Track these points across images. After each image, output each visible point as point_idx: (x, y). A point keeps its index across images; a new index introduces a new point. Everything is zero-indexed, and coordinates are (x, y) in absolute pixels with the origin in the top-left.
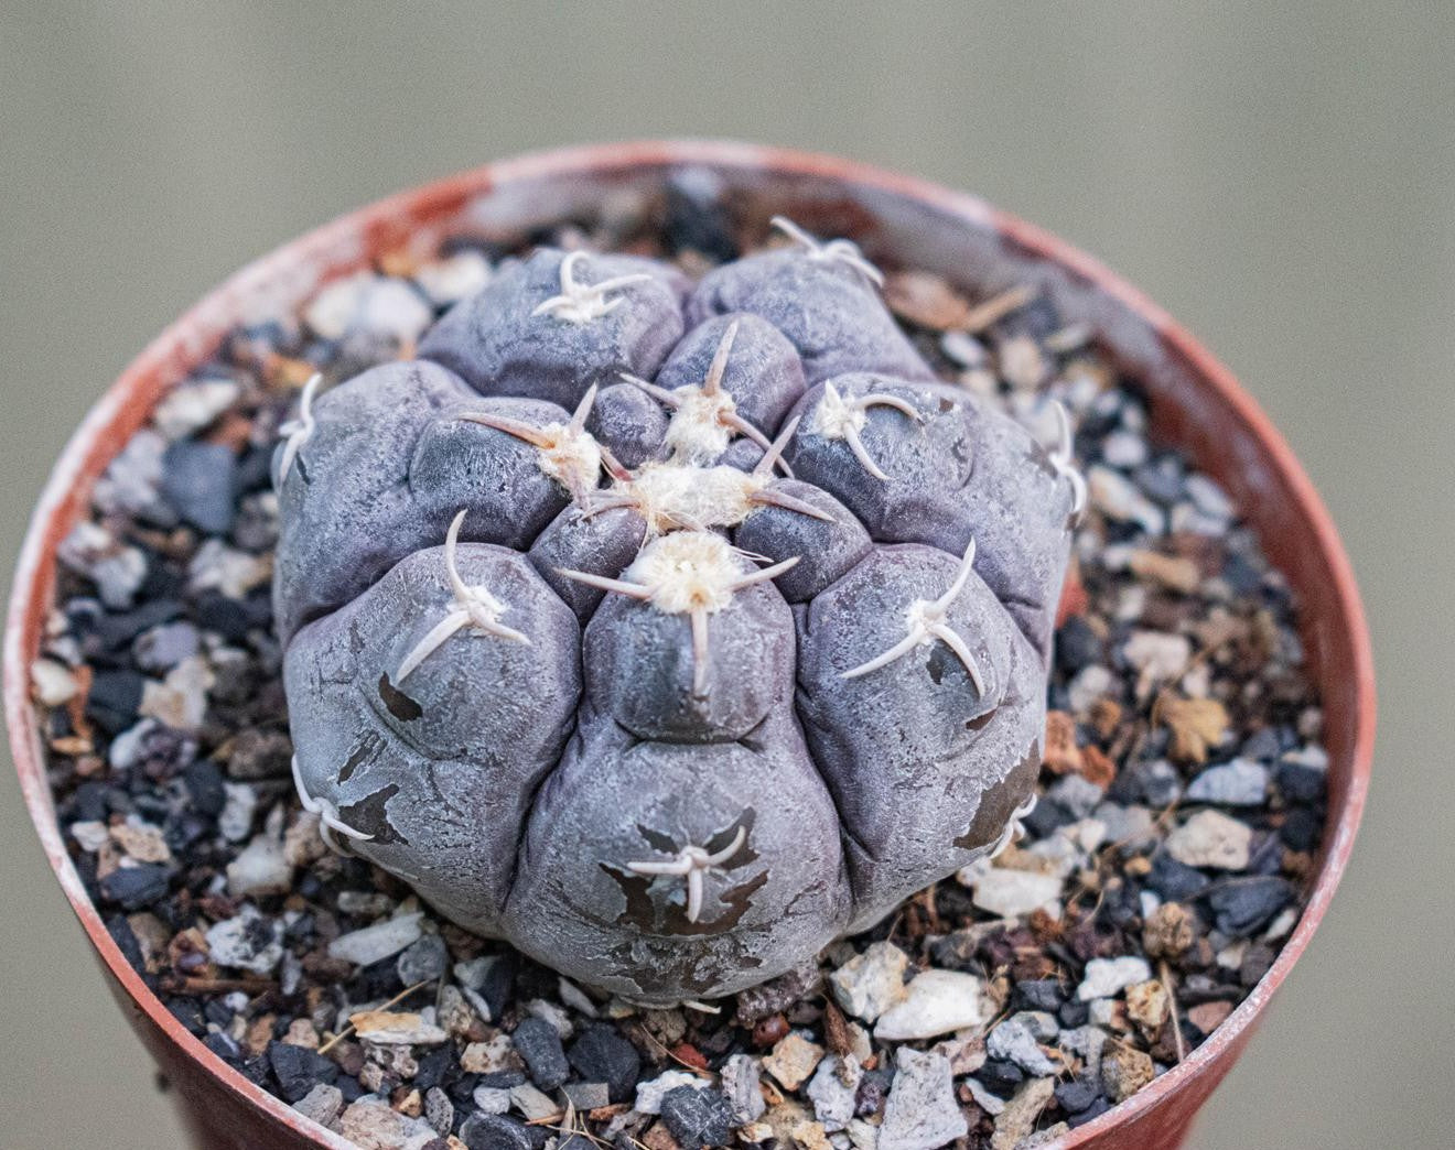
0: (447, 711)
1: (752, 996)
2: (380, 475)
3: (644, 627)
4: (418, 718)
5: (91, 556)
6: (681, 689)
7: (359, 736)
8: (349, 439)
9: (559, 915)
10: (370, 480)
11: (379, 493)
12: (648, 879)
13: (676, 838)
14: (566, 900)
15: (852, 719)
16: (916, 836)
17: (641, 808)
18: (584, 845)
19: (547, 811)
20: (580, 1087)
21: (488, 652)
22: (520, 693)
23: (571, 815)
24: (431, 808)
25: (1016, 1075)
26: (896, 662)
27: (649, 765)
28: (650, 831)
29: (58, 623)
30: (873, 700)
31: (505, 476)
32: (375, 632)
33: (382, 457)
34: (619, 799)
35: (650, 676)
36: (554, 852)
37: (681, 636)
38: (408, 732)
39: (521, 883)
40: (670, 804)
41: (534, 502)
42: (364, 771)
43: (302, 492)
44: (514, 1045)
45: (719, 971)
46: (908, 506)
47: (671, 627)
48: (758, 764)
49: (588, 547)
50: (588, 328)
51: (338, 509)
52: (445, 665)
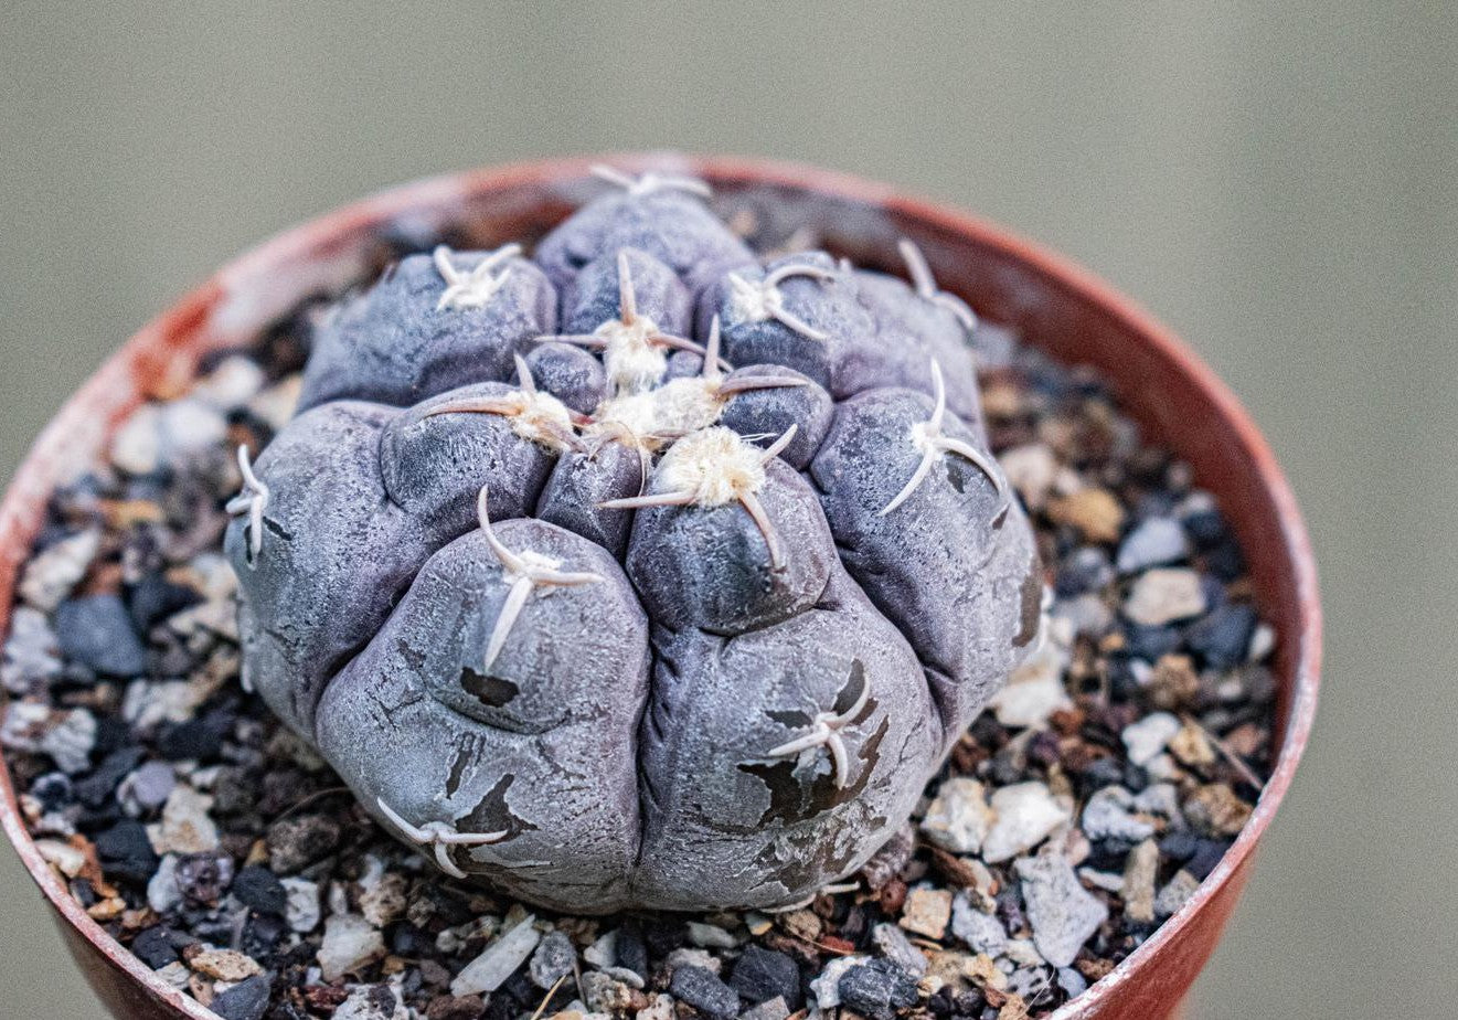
0: (542, 678)
1: (874, 866)
2: (362, 502)
3: (699, 528)
4: (516, 697)
5: (36, 731)
6: (760, 569)
7: (453, 744)
8: (313, 483)
9: (700, 842)
10: (353, 510)
11: (368, 519)
12: (793, 760)
13: (806, 710)
14: (706, 821)
15: (902, 552)
16: (983, 646)
17: (763, 696)
18: (717, 755)
19: (662, 741)
20: (757, 1010)
21: (562, 607)
22: (604, 635)
23: (693, 733)
24: (552, 783)
25: (1123, 847)
26: (923, 484)
27: (751, 654)
28: (781, 713)
29: (33, 806)
30: (915, 526)
31: (492, 452)
32: (433, 638)
33: (355, 486)
34: (737, 697)
35: (723, 569)
36: (685, 777)
37: (741, 521)
38: (508, 717)
39: (653, 826)
40: (788, 680)
41: (526, 468)
42: (471, 774)
43: (286, 550)
44: (676, 998)
45: (855, 841)
46: (848, 359)
47: (724, 517)
48: (842, 618)
49: (602, 484)
50: (489, 306)
51: (331, 549)
52: (528, 633)
